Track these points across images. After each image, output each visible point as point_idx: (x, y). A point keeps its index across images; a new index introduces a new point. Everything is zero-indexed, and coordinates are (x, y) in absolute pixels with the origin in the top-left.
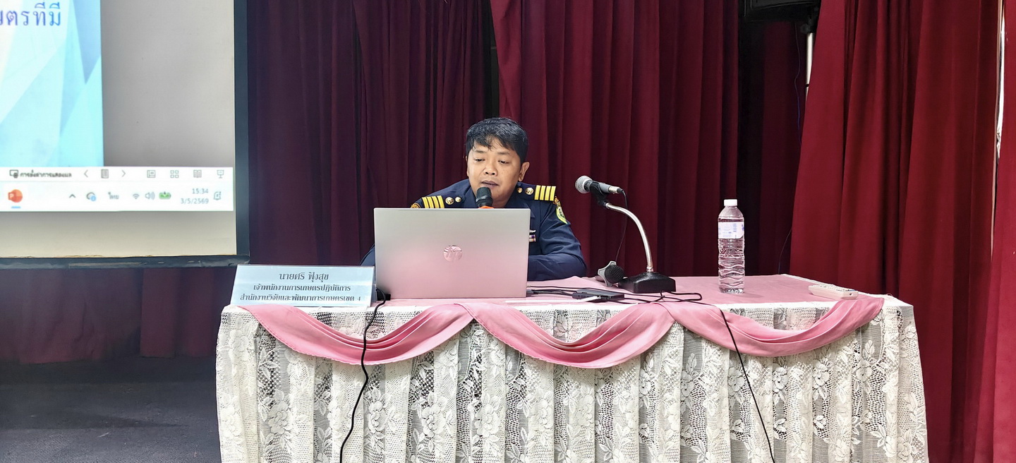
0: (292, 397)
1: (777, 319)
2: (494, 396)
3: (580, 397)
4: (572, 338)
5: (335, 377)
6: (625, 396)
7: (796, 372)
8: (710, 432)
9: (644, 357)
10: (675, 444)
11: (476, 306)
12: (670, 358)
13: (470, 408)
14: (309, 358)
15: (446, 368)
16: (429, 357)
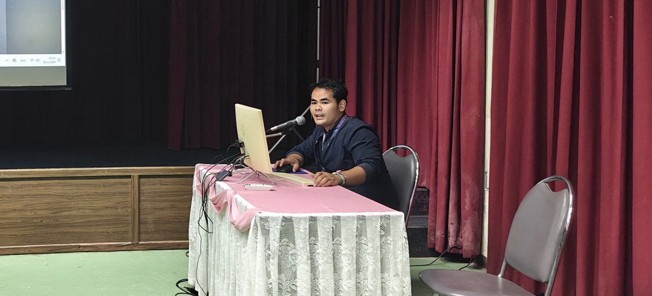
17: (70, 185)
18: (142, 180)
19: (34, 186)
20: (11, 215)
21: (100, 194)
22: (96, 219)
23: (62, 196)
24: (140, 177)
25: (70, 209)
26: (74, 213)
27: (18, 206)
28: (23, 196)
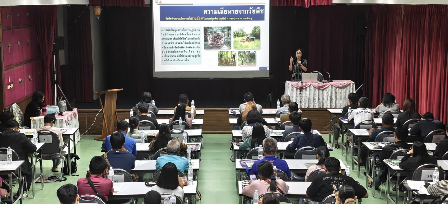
0: (294, 91)
1: (340, 84)
2: (313, 91)
3: (321, 92)
4: (320, 86)
5: (298, 90)
6: (325, 91)
7: (342, 89)
8: (333, 95)
9: (327, 88)
10: (330, 96)
11: (311, 83)
12: (330, 88)
13: (310, 92)
14: (296, 88)
15: (308, 89)
16: (306, 88)
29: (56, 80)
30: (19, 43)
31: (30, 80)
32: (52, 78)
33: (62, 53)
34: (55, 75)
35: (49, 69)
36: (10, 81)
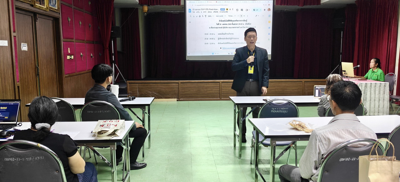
17: (287, 84)
18: (305, 83)
19: (278, 83)
20: (272, 91)
21: (294, 86)
22: (294, 92)
23: (285, 86)
24: (305, 82)
25: (287, 89)
26: (288, 90)
27: (274, 89)
28: (275, 86)
29: (113, 60)
30: (80, 23)
31: (91, 57)
32: (111, 58)
33: (118, 40)
34: (113, 56)
35: (107, 50)
36: (69, 52)
